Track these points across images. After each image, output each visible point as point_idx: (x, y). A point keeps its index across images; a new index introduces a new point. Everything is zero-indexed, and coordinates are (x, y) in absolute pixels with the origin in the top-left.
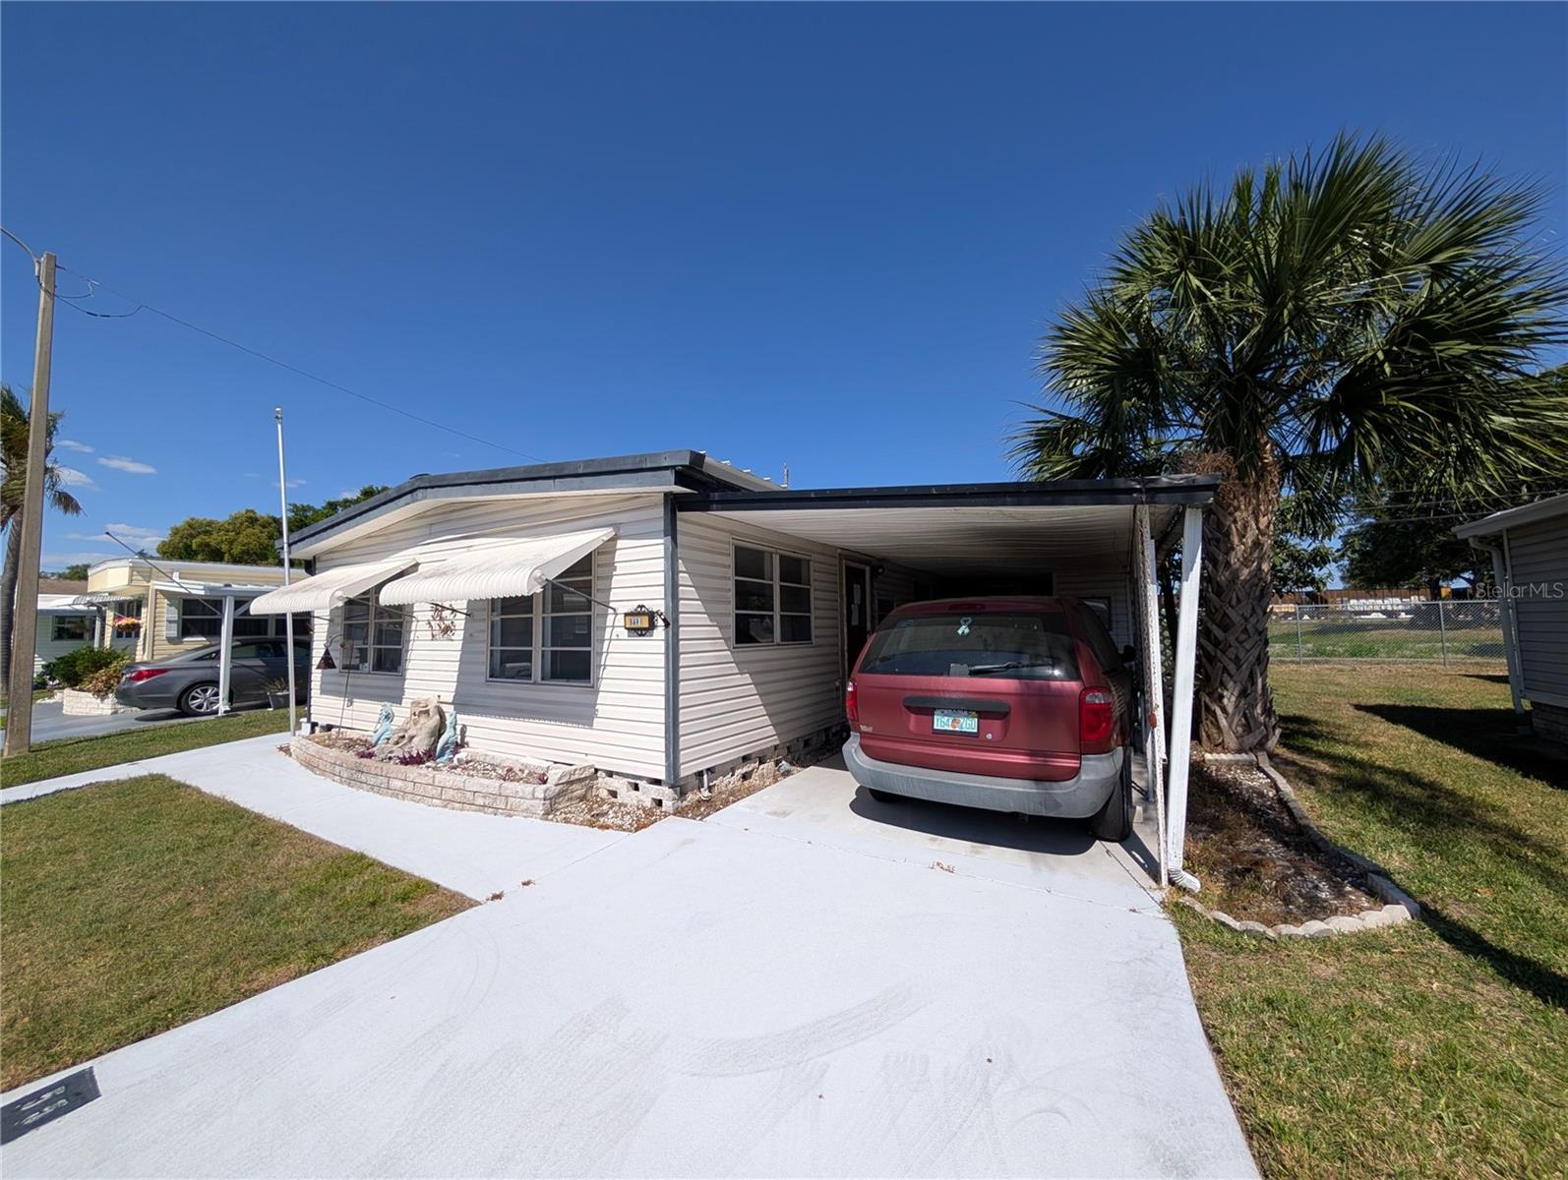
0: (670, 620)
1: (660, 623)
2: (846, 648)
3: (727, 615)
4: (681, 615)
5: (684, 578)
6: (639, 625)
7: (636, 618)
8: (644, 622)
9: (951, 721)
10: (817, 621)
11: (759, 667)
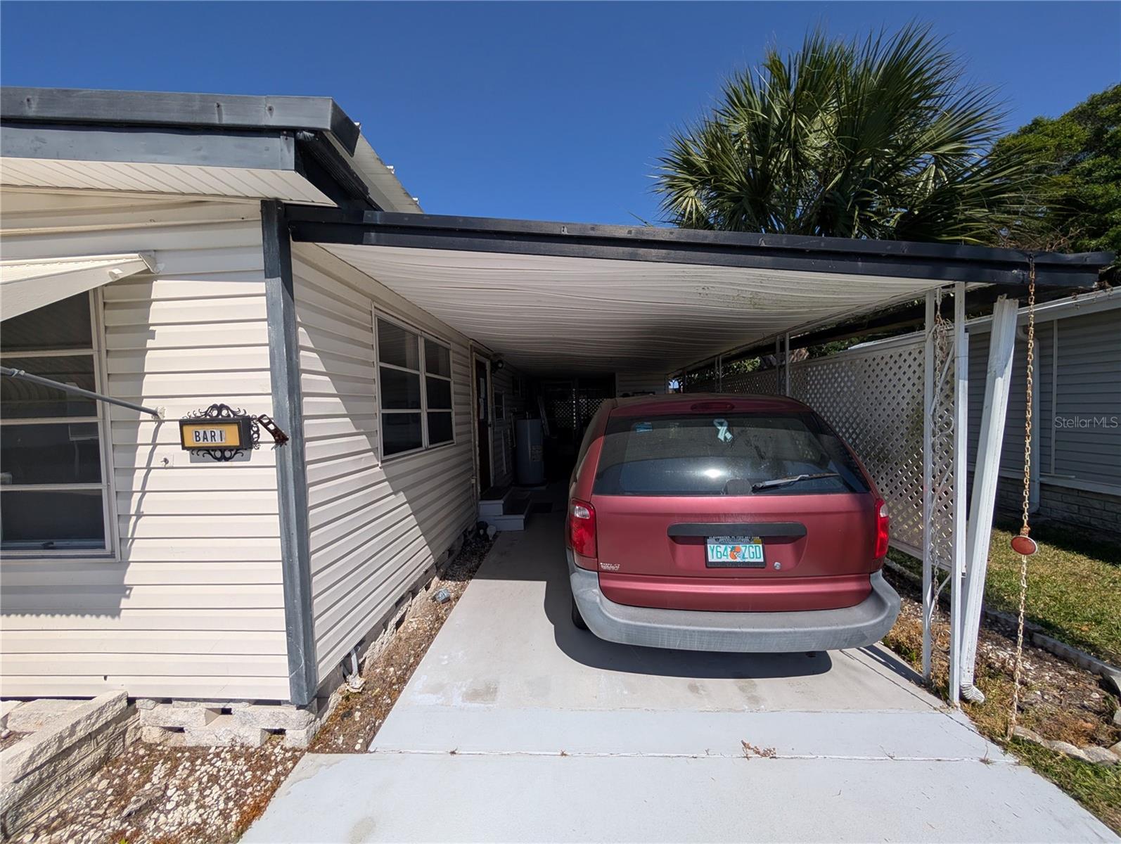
0: (287, 431)
1: (265, 436)
2: (477, 443)
3: (370, 416)
4: (306, 422)
5: (309, 359)
6: (218, 442)
7: (208, 429)
8: (231, 436)
9: (729, 550)
10: (458, 417)
11: (410, 480)
